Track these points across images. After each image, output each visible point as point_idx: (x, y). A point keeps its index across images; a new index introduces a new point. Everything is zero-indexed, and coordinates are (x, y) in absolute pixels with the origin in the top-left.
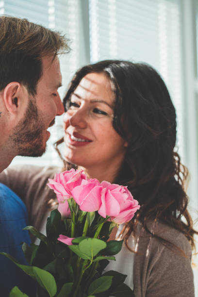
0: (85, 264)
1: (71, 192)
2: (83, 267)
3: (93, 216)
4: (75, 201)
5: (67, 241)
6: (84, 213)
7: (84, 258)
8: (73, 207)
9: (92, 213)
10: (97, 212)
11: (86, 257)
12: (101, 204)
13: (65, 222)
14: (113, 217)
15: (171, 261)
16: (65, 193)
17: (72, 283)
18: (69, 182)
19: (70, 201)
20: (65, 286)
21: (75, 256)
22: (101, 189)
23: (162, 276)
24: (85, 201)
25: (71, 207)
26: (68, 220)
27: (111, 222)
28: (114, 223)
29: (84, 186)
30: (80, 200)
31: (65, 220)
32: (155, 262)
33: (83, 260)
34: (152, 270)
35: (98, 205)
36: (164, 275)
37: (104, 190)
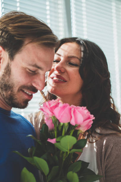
0: (65, 155)
1: (54, 112)
2: (64, 157)
3: (67, 126)
4: (56, 117)
5: (53, 141)
6: (62, 124)
7: (64, 151)
8: (55, 122)
9: (66, 124)
10: (69, 123)
11: (65, 150)
12: (71, 117)
13: (51, 134)
14: (79, 126)
15: (117, 153)
16: (50, 113)
17: (58, 167)
18: (51, 106)
19: (53, 118)
20: (54, 168)
21: (58, 150)
22: (70, 109)
23: (113, 163)
24: (62, 116)
25: (54, 122)
26: (53, 132)
27: (78, 130)
28: (80, 130)
29: (61, 107)
30: (59, 116)
31: (51, 133)
32: (108, 154)
33: (63, 152)
34: (107, 158)
35: (70, 118)
36: (113, 162)
37: (73, 109)
